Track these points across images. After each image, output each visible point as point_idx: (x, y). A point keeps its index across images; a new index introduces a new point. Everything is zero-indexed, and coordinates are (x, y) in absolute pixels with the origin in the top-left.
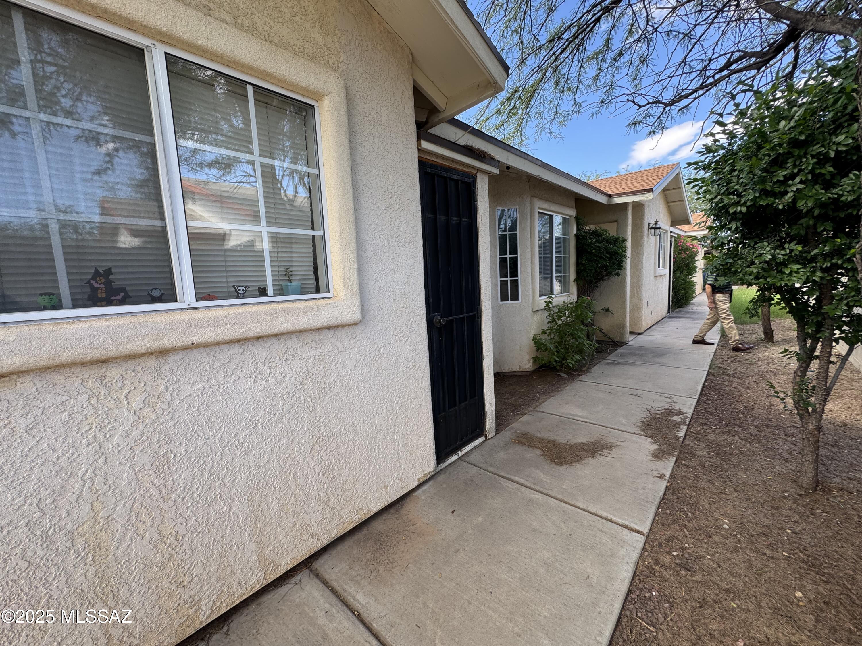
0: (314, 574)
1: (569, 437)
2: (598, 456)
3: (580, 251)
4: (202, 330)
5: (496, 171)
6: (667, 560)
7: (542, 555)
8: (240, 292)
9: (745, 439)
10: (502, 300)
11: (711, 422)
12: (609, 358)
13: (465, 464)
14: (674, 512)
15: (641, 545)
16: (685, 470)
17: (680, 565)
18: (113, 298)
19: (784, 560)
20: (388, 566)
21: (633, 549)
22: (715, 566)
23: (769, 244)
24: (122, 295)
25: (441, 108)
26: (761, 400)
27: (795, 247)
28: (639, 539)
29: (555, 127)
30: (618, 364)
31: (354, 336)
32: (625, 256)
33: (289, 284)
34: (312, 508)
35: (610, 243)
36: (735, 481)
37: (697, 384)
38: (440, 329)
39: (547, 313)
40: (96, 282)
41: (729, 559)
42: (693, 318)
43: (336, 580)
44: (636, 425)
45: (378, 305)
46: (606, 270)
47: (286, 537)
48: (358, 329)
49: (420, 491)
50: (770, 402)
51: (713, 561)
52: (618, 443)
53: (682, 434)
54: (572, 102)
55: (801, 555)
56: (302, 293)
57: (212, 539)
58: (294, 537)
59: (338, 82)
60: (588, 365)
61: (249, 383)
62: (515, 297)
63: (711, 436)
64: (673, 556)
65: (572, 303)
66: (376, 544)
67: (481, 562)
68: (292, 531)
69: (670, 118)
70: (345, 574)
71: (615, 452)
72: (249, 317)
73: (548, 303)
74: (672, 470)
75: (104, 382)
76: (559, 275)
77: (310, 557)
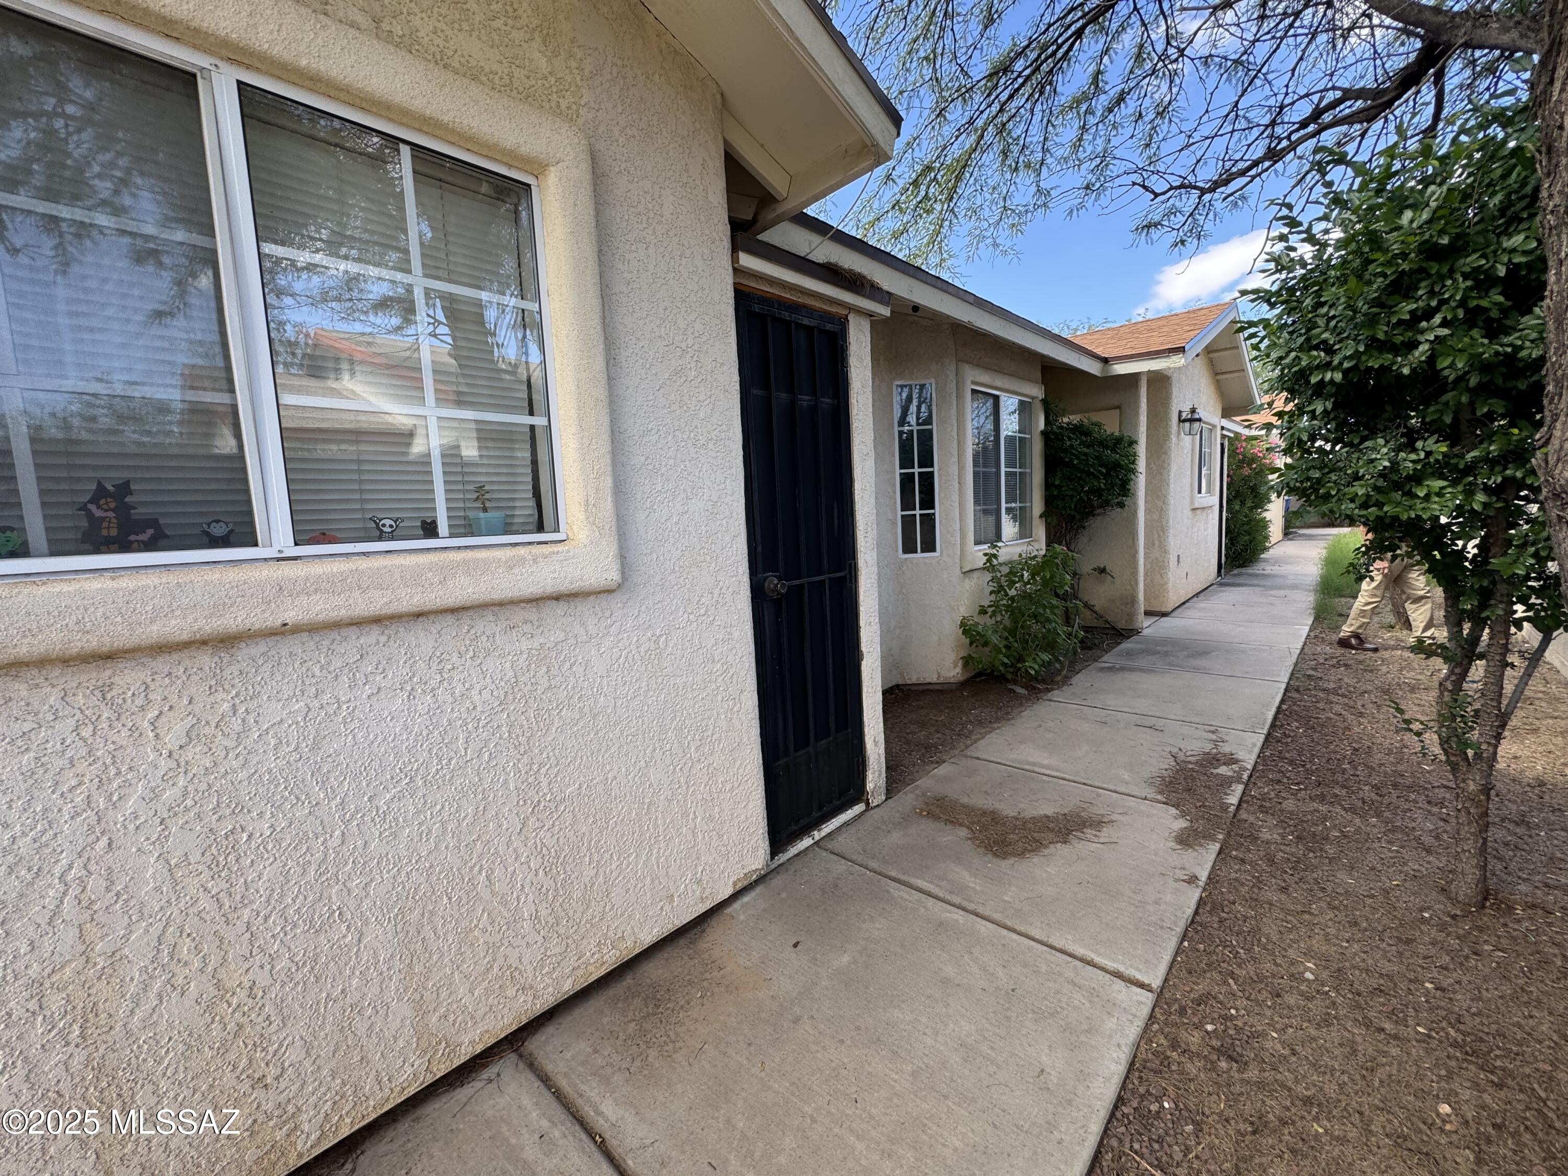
0: (525, 1063)
1: (1022, 806)
2: (1075, 841)
3: (1052, 463)
4: (304, 600)
5: (885, 311)
6: (1194, 1039)
7: (957, 1029)
8: (385, 529)
9: (1352, 810)
10: (906, 551)
11: (1289, 778)
12: (1105, 658)
13: (824, 854)
14: (1212, 948)
15: (1145, 1011)
16: (1237, 867)
17: (1218, 1050)
18: (133, 538)
19: (1417, 1041)
20: (666, 1048)
21: (1130, 1017)
22: (1286, 1052)
23: (1387, 442)
24: (150, 532)
25: (779, 192)
26: (1385, 737)
27: (1434, 448)
28: (1144, 1000)
29: (1003, 235)
30: (1122, 669)
31: (607, 614)
32: (1134, 471)
33: (482, 515)
34: (523, 937)
35: (1107, 447)
36: (1329, 889)
37: (1267, 706)
38: (777, 603)
39: (988, 576)
40: (99, 507)
41: (1314, 1039)
42: (1264, 586)
43: (566, 1075)
44: (1150, 782)
45: (655, 556)
46: (1100, 497)
47: (471, 991)
48: (615, 601)
49: (737, 906)
50: (1402, 740)
51: (1283, 1043)
52: (1114, 817)
53: (1233, 800)
54: (1033, 189)
55: (1452, 1032)
56: (506, 532)
57: (324, 995)
58: (488, 992)
59: (577, 141)
60: (1064, 672)
61: (400, 700)
62: (929, 546)
63: (1289, 804)
64: (1206, 1031)
65: (1035, 556)
66: (647, 1006)
67: (842, 1042)
68: (483, 980)
69: (1211, 216)
70: (583, 1063)
71: (1106, 833)
72: (397, 575)
73: (990, 557)
74: (1213, 867)
75: (109, 696)
76: (1013, 505)
77: (520, 1030)
